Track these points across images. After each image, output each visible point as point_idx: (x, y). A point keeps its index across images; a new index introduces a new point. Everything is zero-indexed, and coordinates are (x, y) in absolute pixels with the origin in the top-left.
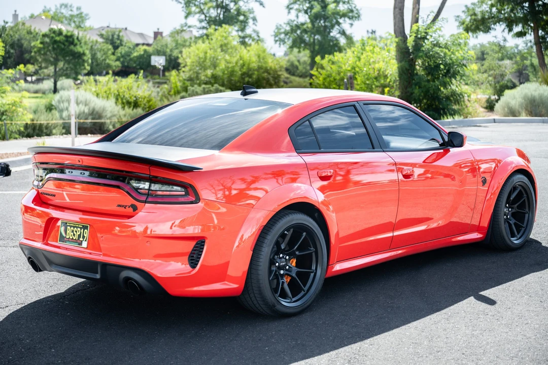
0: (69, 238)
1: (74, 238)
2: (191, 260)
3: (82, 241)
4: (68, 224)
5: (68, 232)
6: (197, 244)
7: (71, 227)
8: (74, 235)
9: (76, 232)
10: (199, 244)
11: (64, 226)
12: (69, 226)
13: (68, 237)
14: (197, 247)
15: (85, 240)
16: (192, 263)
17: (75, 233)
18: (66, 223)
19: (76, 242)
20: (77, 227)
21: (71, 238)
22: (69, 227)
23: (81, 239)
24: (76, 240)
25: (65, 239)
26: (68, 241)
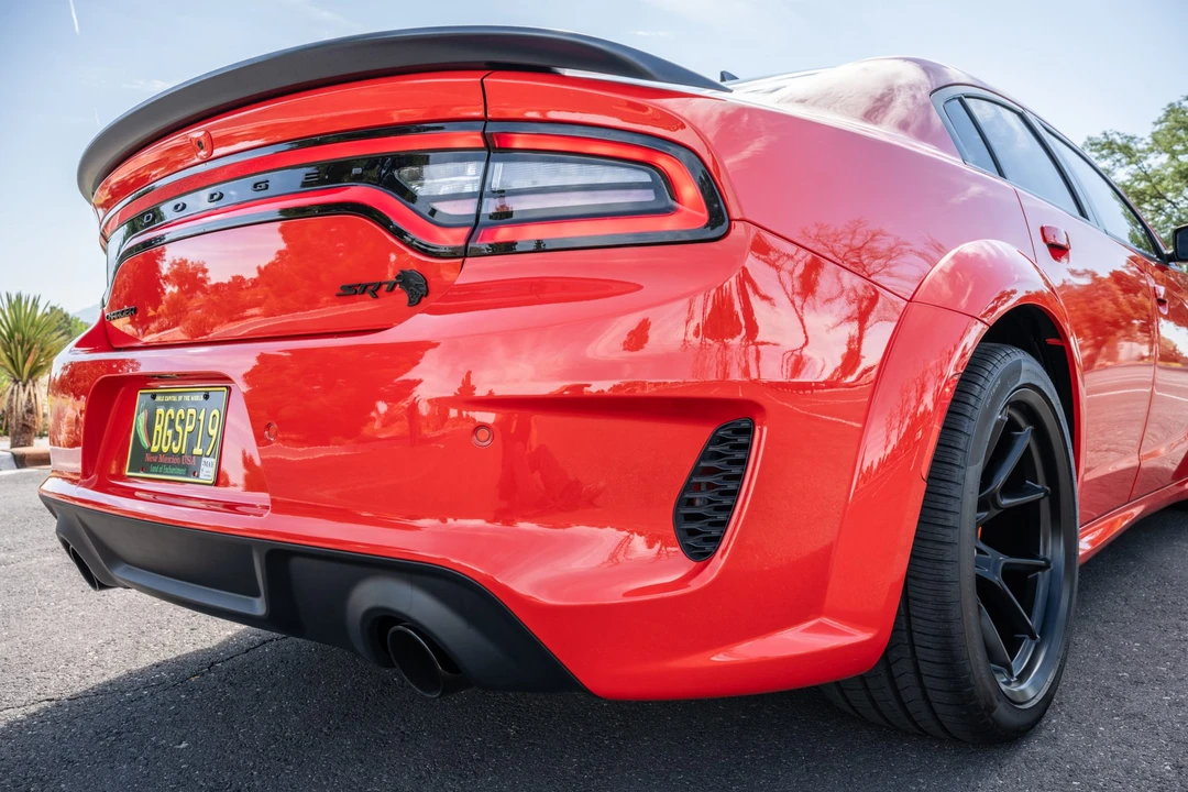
0: (160, 451)
1: (175, 450)
2: (690, 518)
3: (198, 460)
4: (159, 398)
5: (158, 427)
6: (717, 440)
7: (167, 406)
8: (176, 436)
9: (182, 422)
10: (722, 440)
11: (145, 407)
12: (161, 404)
13: (155, 449)
14: (718, 456)
15: (208, 454)
16: (692, 533)
17: (179, 428)
18: (155, 395)
19: (179, 465)
20: (186, 405)
21: (165, 449)
22: (160, 411)
23: (197, 451)
24: (180, 455)
25: (148, 458)
26: (155, 464)
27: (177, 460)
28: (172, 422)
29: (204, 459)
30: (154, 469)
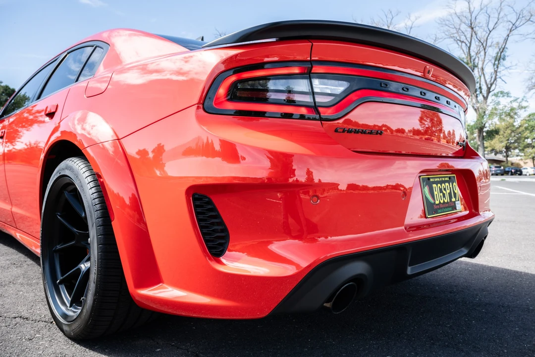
0: (439, 203)
1: (446, 201)
3: (454, 202)
4: (431, 180)
5: (436, 193)
7: (437, 183)
8: (444, 195)
9: (445, 189)
11: (427, 184)
12: (434, 182)
13: (437, 202)
15: (457, 200)
17: (444, 192)
18: (429, 179)
19: (449, 207)
20: (445, 182)
21: (442, 202)
22: (434, 185)
23: (453, 200)
24: (448, 202)
25: (435, 207)
26: (439, 209)
27: (447, 205)
28: (441, 190)
29: (456, 202)
30: (439, 211)
